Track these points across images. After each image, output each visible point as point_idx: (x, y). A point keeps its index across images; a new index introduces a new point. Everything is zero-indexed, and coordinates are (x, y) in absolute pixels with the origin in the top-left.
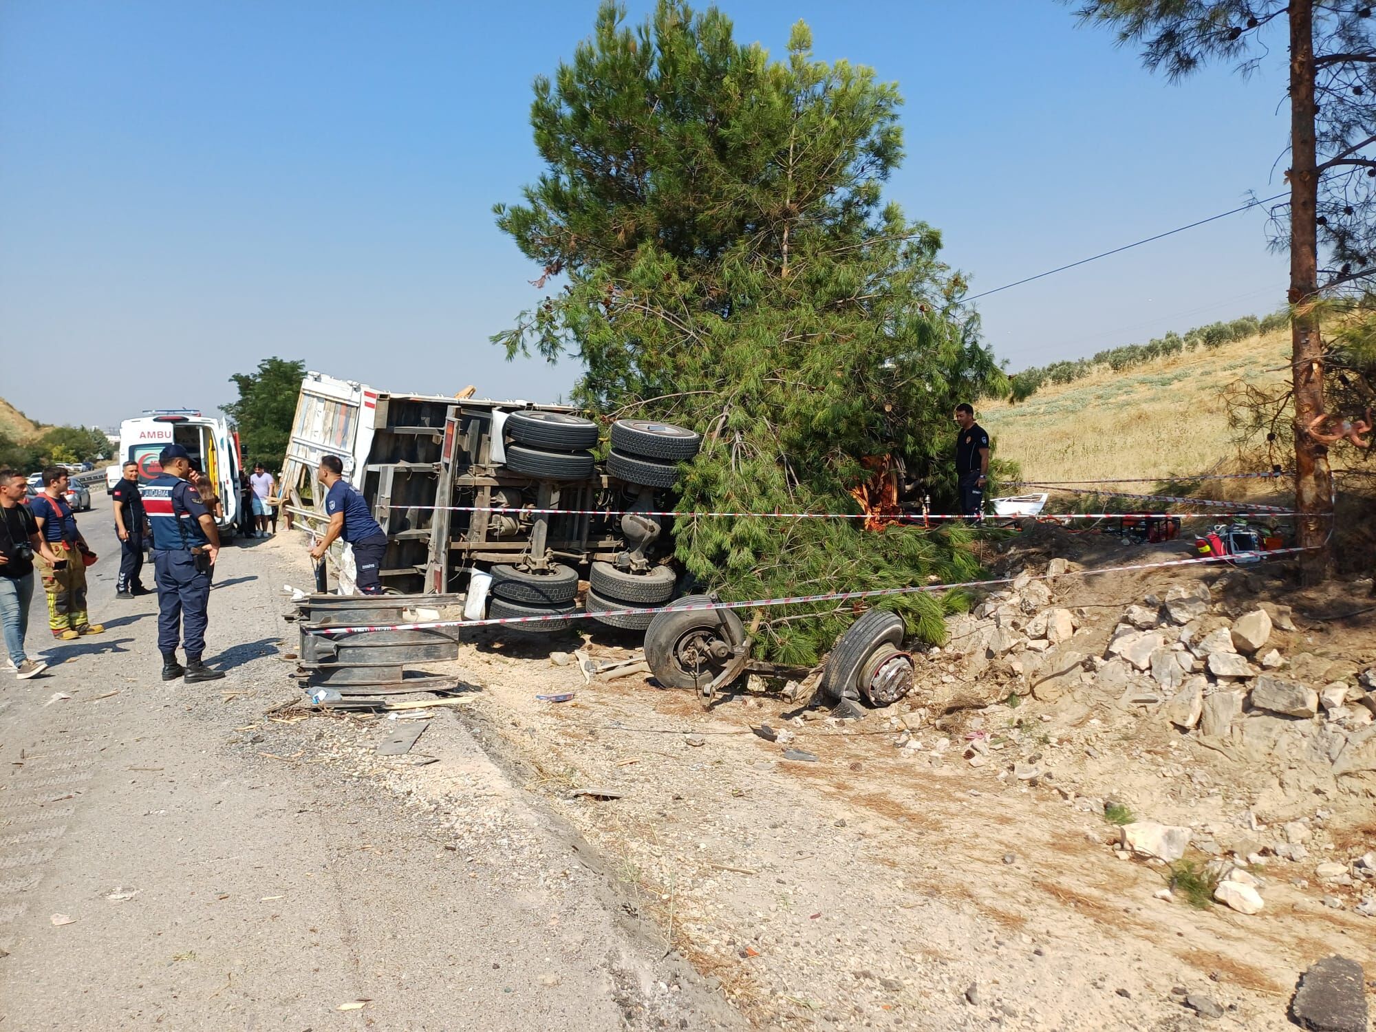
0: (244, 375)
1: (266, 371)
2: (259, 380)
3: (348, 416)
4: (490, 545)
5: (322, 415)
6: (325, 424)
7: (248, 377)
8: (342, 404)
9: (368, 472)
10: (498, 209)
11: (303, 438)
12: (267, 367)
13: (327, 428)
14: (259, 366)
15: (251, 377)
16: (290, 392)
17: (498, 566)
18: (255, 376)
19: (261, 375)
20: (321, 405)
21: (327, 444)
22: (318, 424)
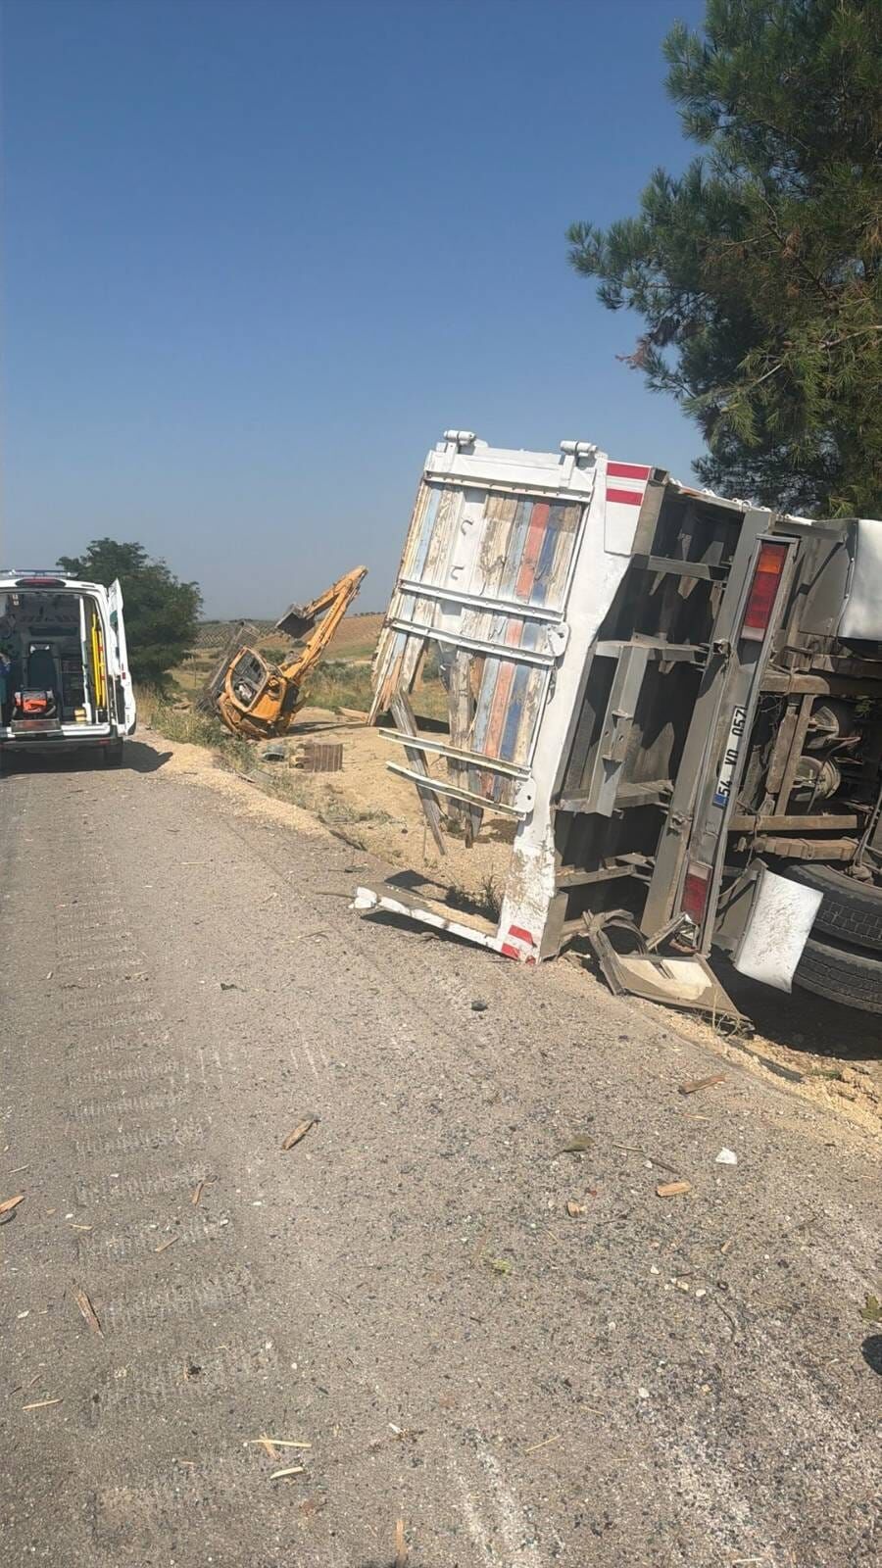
0: (72, 558)
1: (95, 554)
2: (88, 564)
3: (554, 527)
4: (791, 822)
5: (481, 526)
6: (486, 549)
7: (77, 560)
8: (535, 499)
9: (596, 657)
10: (576, 236)
11: (426, 581)
12: (98, 549)
13: (492, 558)
14: (89, 549)
15: (80, 561)
16: (128, 577)
17: (807, 867)
18: (84, 559)
19: (90, 559)
20: (474, 510)
21: (490, 593)
22: (465, 550)
